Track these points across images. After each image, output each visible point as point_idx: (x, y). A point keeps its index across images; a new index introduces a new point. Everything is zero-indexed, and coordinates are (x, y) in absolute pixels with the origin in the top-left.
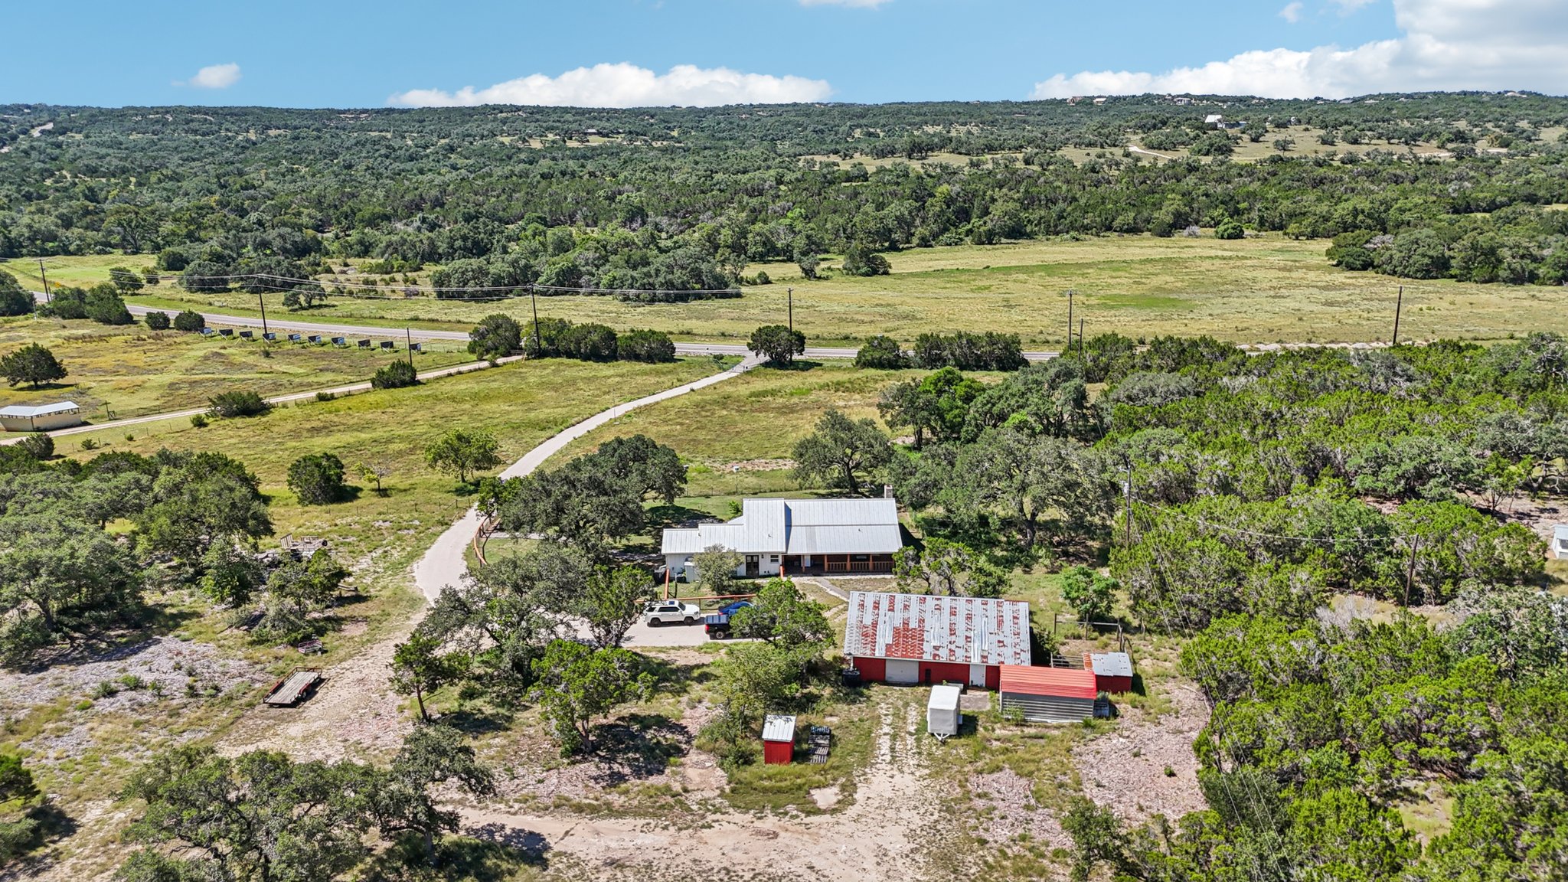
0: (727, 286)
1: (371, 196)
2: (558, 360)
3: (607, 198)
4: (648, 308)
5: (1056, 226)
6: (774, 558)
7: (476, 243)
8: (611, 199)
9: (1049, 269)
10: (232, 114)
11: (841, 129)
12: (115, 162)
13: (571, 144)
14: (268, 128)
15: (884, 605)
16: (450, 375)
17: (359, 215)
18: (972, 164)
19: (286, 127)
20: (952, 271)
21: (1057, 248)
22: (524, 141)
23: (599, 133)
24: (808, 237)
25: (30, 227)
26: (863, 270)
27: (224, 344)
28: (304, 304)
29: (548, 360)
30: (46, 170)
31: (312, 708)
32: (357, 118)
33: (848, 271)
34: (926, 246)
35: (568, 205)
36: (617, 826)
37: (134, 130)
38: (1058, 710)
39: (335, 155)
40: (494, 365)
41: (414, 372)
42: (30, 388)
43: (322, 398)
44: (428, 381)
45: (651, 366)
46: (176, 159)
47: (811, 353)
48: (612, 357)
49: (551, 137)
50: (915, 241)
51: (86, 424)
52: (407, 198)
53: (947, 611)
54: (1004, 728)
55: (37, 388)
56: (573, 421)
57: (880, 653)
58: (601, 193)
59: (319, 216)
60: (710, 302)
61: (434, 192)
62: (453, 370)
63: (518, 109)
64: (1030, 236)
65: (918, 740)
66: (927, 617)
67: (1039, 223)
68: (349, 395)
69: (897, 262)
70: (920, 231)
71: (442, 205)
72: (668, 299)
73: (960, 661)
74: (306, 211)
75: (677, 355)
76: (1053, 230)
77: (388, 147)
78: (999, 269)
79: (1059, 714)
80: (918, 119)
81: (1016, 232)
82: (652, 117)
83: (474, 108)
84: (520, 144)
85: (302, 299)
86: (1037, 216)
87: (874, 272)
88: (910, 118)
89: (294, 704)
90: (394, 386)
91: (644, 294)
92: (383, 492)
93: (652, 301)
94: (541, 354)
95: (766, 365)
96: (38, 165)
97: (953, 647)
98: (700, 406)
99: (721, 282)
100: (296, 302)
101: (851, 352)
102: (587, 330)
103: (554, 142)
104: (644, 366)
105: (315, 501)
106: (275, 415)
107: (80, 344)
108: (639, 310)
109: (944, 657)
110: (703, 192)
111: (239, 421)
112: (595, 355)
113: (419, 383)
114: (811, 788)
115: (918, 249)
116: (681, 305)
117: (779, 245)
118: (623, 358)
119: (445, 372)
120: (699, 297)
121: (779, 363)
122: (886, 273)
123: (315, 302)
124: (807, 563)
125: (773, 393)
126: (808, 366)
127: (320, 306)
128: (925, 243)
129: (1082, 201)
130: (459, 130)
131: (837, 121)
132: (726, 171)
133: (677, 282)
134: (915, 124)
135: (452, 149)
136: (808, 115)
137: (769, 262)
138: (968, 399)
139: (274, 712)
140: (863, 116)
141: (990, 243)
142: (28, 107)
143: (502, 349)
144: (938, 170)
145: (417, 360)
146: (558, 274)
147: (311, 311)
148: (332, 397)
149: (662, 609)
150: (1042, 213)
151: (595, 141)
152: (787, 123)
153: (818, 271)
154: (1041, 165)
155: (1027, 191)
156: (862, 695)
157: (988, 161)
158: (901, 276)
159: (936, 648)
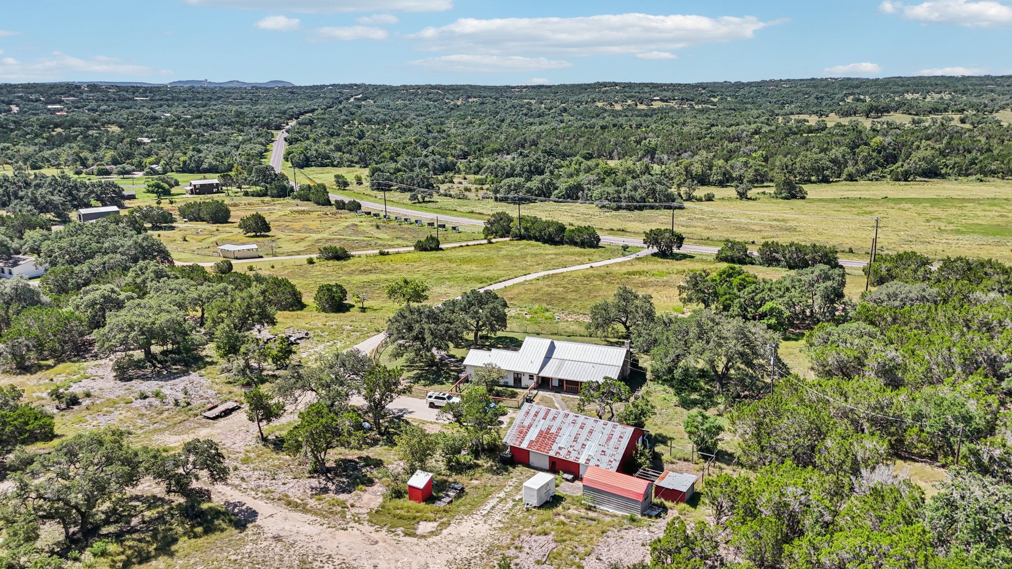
0: (673, 201)
1: (497, 138)
2: (530, 242)
3: (635, 142)
4: (614, 213)
5: (967, 170)
6: (531, 377)
7: (537, 168)
8: (638, 142)
9: (935, 202)
10: (452, 89)
11: (837, 96)
12: (382, 116)
13: (640, 107)
14: (469, 97)
15: (542, 414)
16: (461, 246)
17: (485, 150)
18: (914, 122)
19: (480, 97)
20: (855, 199)
21: (960, 186)
22: (611, 105)
23: (661, 100)
24: (756, 170)
25: (317, 151)
26: (783, 195)
27: (362, 219)
28: (421, 200)
29: (524, 242)
30: (346, 120)
31: (222, 422)
32: (521, 91)
33: (776, 196)
34: (852, 180)
35: (609, 147)
36: (299, 518)
37: (399, 98)
38: (618, 504)
39: (498, 113)
40: (490, 242)
41: (438, 243)
42: (252, 237)
43: (382, 254)
44: (447, 249)
45: (582, 250)
46: (413, 115)
47: (685, 249)
48: (561, 243)
49: (629, 102)
50: (844, 176)
51: (262, 257)
52: (517, 140)
53: (579, 425)
54: (577, 509)
55: (256, 236)
56: (501, 279)
57: (524, 446)
58: (633, 138)
59: (466, 149)
60: (658, 211)
61: (534, 137)
62: (464, 244)
63: (616, 84)
64: (943, 177)
65: (515, 505)
66: (564, 427)
67: (954, 167)
68: (398, 253)
69: (812, 191)
70: (850, 169)
71: (536, 145)
72: (629, 208)
73: (571, 460)
74: (459, 146)
75: (600, 244)
76: (964, 172)
77: (528, 109)
78: (894, 200)
79: (618, 508)
80: (901, 89)
81: (932, 173)
82: (704, 89)
83: (589, 85)
84: (608, 107)
85: (419, 196)
86: (952, 162)
87: (794, 197)
88: (896, 89)
89: (214, 418)
90: (426, 250)
91: (614, 204)
92: (363, 310)
93: (618, 208)
94: (521, 237)
95: (654, 255)
96: (343, 117)
97: (571, 449)
98: (587, 277)
99: (670, 198)
100: (417, 198)
101: (714, 250)
102: (549, 224)
103: (629, 105)
104: (577, 249)
105: (324, 310)
106: (352, 261)
107: (297, 215)
108: (607, 214)
109: (562, 455)
110: (700, 139)
111: (331, 263)
112: (551, 241)
113: (441, 249)
114: (421, 520)
115: (844, 182)
116: (636, 212)
117: (734, 176)
118: (567, 243)
119: (458, 245)
120: (652, 208)
121: (663, 254)
122: (803, 198)
123: (426, 199)
124: (556, 384)
125: (640, 273)
126: (684, 257)
127: (429, 202)
128: (851, 178)
129: (995, 152)
130: (575, 98)
131: (836, 91)
132: (723, 125)
133: (638, 197)
134: (898, 92)
135: (565, 110)
136: (815, 87)
137: (727, 186)
138: (742, 287)
139: (204, 420)
140: (857, 87)
141: (906, 180)
142: (356, 85)
143: (500, 233)
144: (885, 126)
145: (441, 234)
146: (566, 189)
147: (423, 205)
148: (388, 254)
149: (436, 398)
150: (958, 159)
151: (657, 105)
152: (798, 92)
153: (750, 194)
154: (972, 124)
155: (949, 143)
156: (507, 470)
157: (928, 121)
158: (813, 201)
159: (560, 448)
